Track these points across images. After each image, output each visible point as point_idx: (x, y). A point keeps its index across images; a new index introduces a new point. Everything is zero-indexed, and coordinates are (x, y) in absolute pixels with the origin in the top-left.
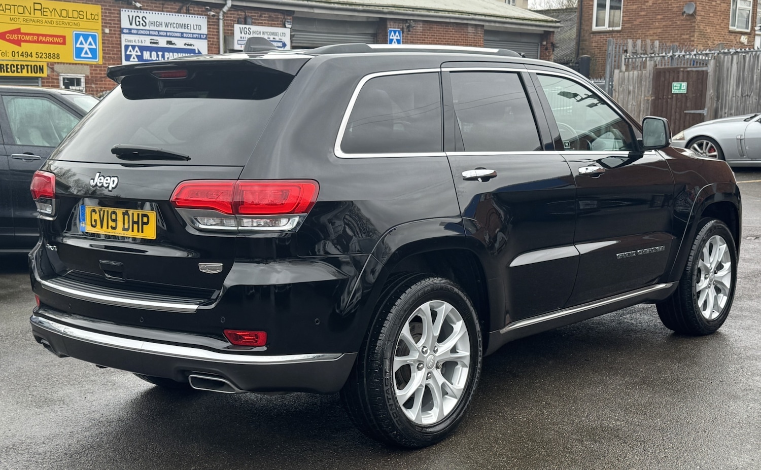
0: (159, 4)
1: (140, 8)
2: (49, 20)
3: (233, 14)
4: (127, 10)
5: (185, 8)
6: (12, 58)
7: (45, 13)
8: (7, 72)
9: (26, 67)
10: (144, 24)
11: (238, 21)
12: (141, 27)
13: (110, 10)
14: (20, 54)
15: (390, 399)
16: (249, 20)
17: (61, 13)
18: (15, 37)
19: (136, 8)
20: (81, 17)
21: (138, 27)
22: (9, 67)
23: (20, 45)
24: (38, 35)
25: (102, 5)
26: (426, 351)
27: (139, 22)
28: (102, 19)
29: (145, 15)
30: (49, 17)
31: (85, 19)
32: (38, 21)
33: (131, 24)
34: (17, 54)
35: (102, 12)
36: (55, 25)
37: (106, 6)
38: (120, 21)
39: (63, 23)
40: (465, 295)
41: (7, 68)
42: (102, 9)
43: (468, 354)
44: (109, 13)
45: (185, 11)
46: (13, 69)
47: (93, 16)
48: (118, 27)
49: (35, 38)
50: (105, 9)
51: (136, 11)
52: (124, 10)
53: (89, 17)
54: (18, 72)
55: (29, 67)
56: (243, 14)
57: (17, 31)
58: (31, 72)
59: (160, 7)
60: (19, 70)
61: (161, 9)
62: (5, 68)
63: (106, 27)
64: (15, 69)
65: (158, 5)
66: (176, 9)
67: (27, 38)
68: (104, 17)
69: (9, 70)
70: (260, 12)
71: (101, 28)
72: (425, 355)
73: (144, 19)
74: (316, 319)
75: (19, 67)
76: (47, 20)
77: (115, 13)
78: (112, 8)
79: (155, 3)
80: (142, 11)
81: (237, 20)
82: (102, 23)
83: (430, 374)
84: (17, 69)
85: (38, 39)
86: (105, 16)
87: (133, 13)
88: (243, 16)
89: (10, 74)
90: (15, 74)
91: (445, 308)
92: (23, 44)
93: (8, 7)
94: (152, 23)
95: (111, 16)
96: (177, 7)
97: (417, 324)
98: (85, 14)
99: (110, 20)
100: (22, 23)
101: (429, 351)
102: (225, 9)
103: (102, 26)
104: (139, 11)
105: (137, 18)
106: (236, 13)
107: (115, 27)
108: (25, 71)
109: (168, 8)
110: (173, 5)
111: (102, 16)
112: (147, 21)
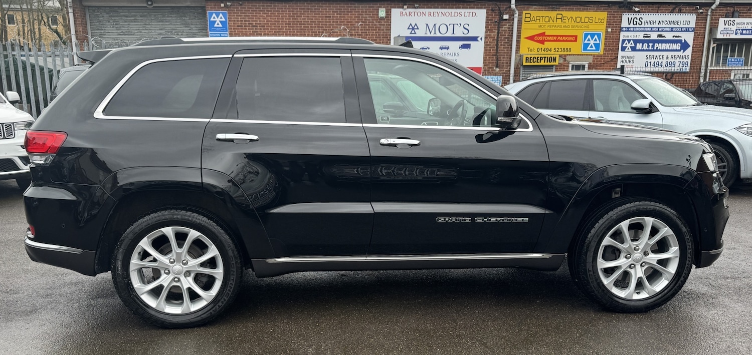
0: (656, 7)
1: (639, 12)
2: (567, 25)
3: (722, 10)
4: (627, 14)
5: (677, 9)
6: (537, 53)
7: (564, 21)
8: (530, 62)
9: (544, 59)
10: (640, 23)
11: (726, 15)
12: (638, 26)
13: (615, 14)
14: (543, 50)
16: (736, 14)
17: (576, 19)
18: (541, 38)
19: (635, 12)
20: (591, 21)
21: (636, 26)
22: (532, 59)
23: (543, 44)
24: (557, 36)
25: (608, 12)
27: (636, 22)
28: (607, 22)
29: (642, 16)
30: (567, 23)
31: (594, 23)
32: (558, 26)
33: (629, 24)
34: (540, 50)
35: (607, 17)
36: (570, 28)
37: (611, 12)
38: (621, 22)
39: (577, 26)
41: (530, 60)
42: (608, 14)
44: (613, 17)
45: (677, 11)
46: (535, 60)
47: (600, 20)
48: (619, 27)
49: (555, 38)
50: (610, 15)
51: (635, 14)
52: (625, 14)
53: (597, 21)
54: (537, 62)
55: (546, 58)
56: (732, 9)
57: (543, 34)
58: (547, 62)
59: (656, 10)
60: (539, 61)
61: (656, 11)
62: (529, 60)
63: (610, 27)
64: (536, 60)
65: (654, 8)
66: (670, 10)
67: (549, 38)
68: (608, 21)
69: (532, 61)
70: (749, 7)
71: (605, 28)
73: (641, 19)
75: (539, 59)
76: (565, 25)
77: (618, 17)
78: (616, 13)
79: (651, 7)
80: (640, 14)
82: (607, 24)
84: (538, 60)
85: (557, 39)
86: (610, 19)
87: (632, 16)
88: (732, 11)
89: (532, 64)
90: (536, 64)
92: (545, 43)
93: (539, 18)
94: (647, 22)
95: (614, 19)
96: (671, 9)
98: (594, 19)
99: (613, 22)
100: (547, 28)
102: (713, 7)
103: (606, 27)
104: (637, 14)
105: (635, 19)
106: (725, 9)
107: (616, 27)
108: (543, 61)
109: (663, 10)
110: (667, 7)
111: (607, 19)
112: (643, 21)
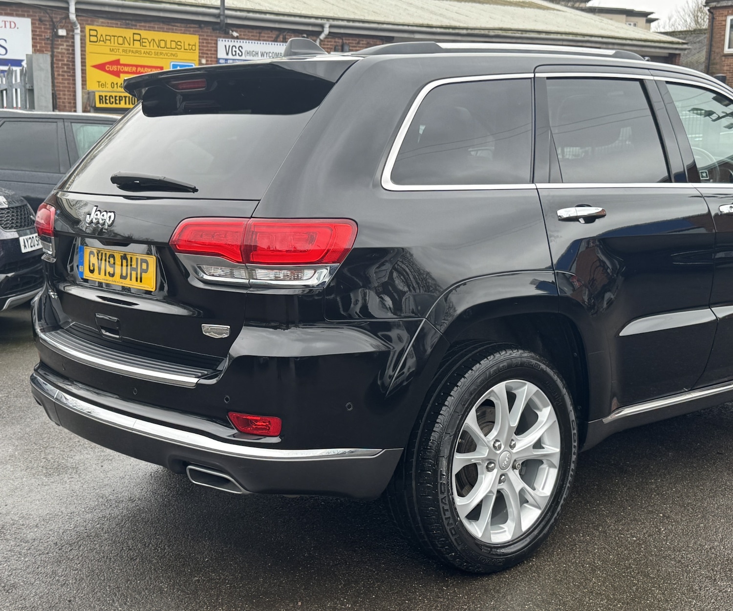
0: (257, 33)
1: (237, 38)
2: (148, 51)
3: (330, 42)
4: (224, 40)
5: (281, 37)
6: (111, 89)
7: (144, 44)
8: (106, 103)
9: (124, 98)
10: (240, 54)
11: (335, 48)
12: (237, 57)
13: (208, 39)
14: (119, 86)
15: (447, 510)
16: (346, 48)
17: (160, 44)
18: (114, 68)
19: (233, 37)
20: (179, 47)
21: (235, 57)
22: (108, 98)
23: (119, 76)
24: (137, 66)
25: (200, 35)
26: (500, 447)
27: (235, 51)
28: (200, 50)
29: (241, 44)
30: (148, 47)
31: (182, 50)
32: (137, 52)
33: (227, 54)
34: (116, 86)
35: (199, 42)
36: (153, 56)
37: (204, 35)
38: (216, 51)
39: (161, 54)
40: (555, 373)
41: (106, 99)
42: (199, 39)
43: (558, 450)
44: (206, 43)
45: (282, 40)
46: (112, 100)
47: (190, 47)
48: (214, 57)
49: (134, 69)
50: (202, 39)
51: (233, 40)
52: (221, 39)
53: (187, 47)
54: (116, 103)
55: (127, 99)
56: (340, 41)
57: (117, 62)
58: (129, 104)
59: (256, 36)
60: (118, 102)
61: (257, 38)
62: (104, 99)
63: (203, 57)
64: (114, 100)
65: (255, 34)
66: (272, 37)
67: (126, 69)
68: (201, 48)
69: (108, 101)
70: (358, 39)
71: (197, 58)
72: (498, 452)
73: (240, 48)
74: (348, 404)
75: (117, 98)
76: (145, 50)
77: (212, 43)
78: (209, 38)
79: (251, 32)
80: (239, 41)
81: (333, 47)
82: (199, 53)
83: (503, 477)
84: (116, 100)
85: (136, 70)
86: (203, 46)
87: (230, 43)
88: (340, 44)
89: (109, 106)
90: (114, 106)
91: (527, 390)
92: (122, 75)
93: (108, 38)
94: (248, 53)
95: (208, 46)
96: (274, 36)
97: (488, 409)
98: (182, 45)
99: (207, 50)
100: (121, 54)
101: (503, 447)
102: (322, 36)
103: (199, 57)
104: (236, 41)
105: (234, 48)
106: (333, 40)
107: (211, 57)
108: (123, 102)
109: (264, 37)
110: (269, 34)
111: (199, 46)
112: (243, 51)
